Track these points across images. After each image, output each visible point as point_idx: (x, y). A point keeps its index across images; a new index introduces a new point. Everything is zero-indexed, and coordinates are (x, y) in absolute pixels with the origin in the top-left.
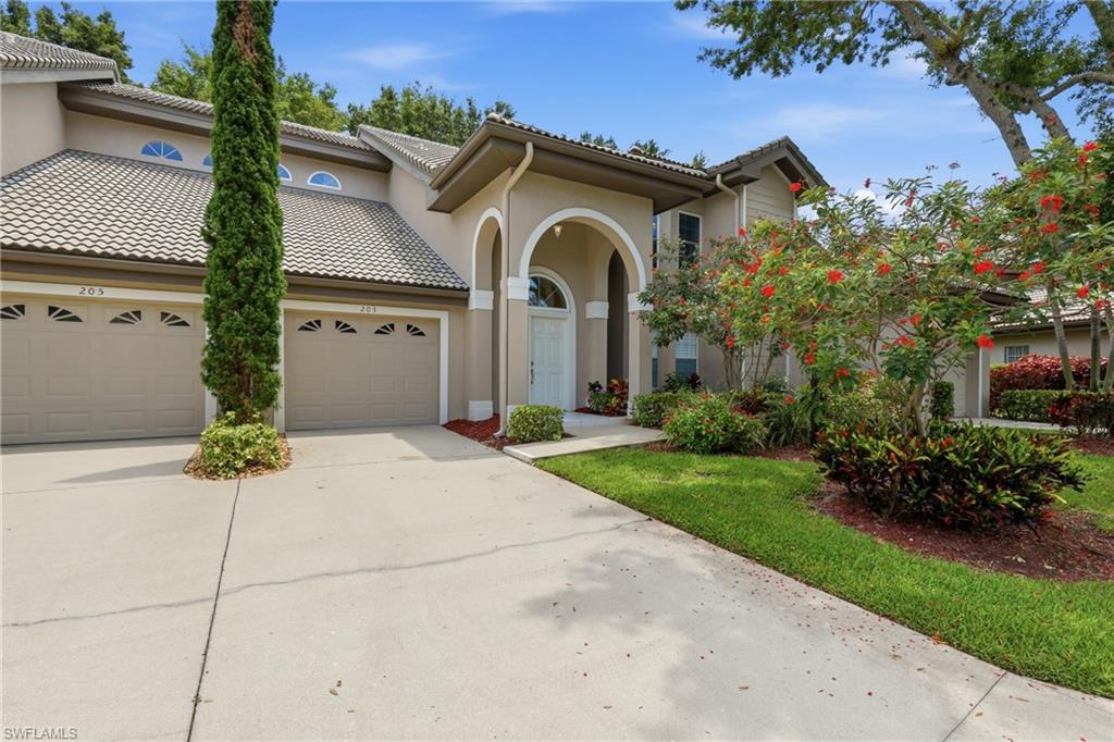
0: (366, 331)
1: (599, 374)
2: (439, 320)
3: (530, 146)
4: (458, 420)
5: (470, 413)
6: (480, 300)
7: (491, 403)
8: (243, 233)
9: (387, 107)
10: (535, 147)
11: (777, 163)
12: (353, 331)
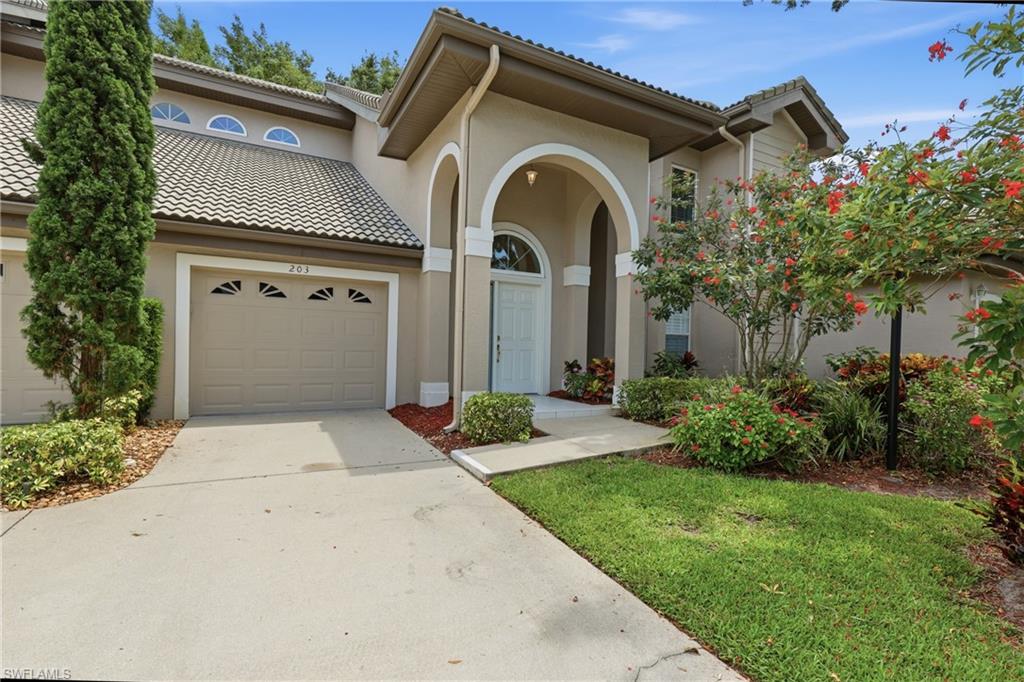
0: (298, 294)
1: (578, 351)
2: (387, 283)
3: (495, 51)
4: (409, 404)
5: (421, 398)
6: (435, 260)
7: (447, 384)
8: (81, 148)
9: (366, 74)
10: (502, 53)
11: (788, 108)
12: (281, 295)
